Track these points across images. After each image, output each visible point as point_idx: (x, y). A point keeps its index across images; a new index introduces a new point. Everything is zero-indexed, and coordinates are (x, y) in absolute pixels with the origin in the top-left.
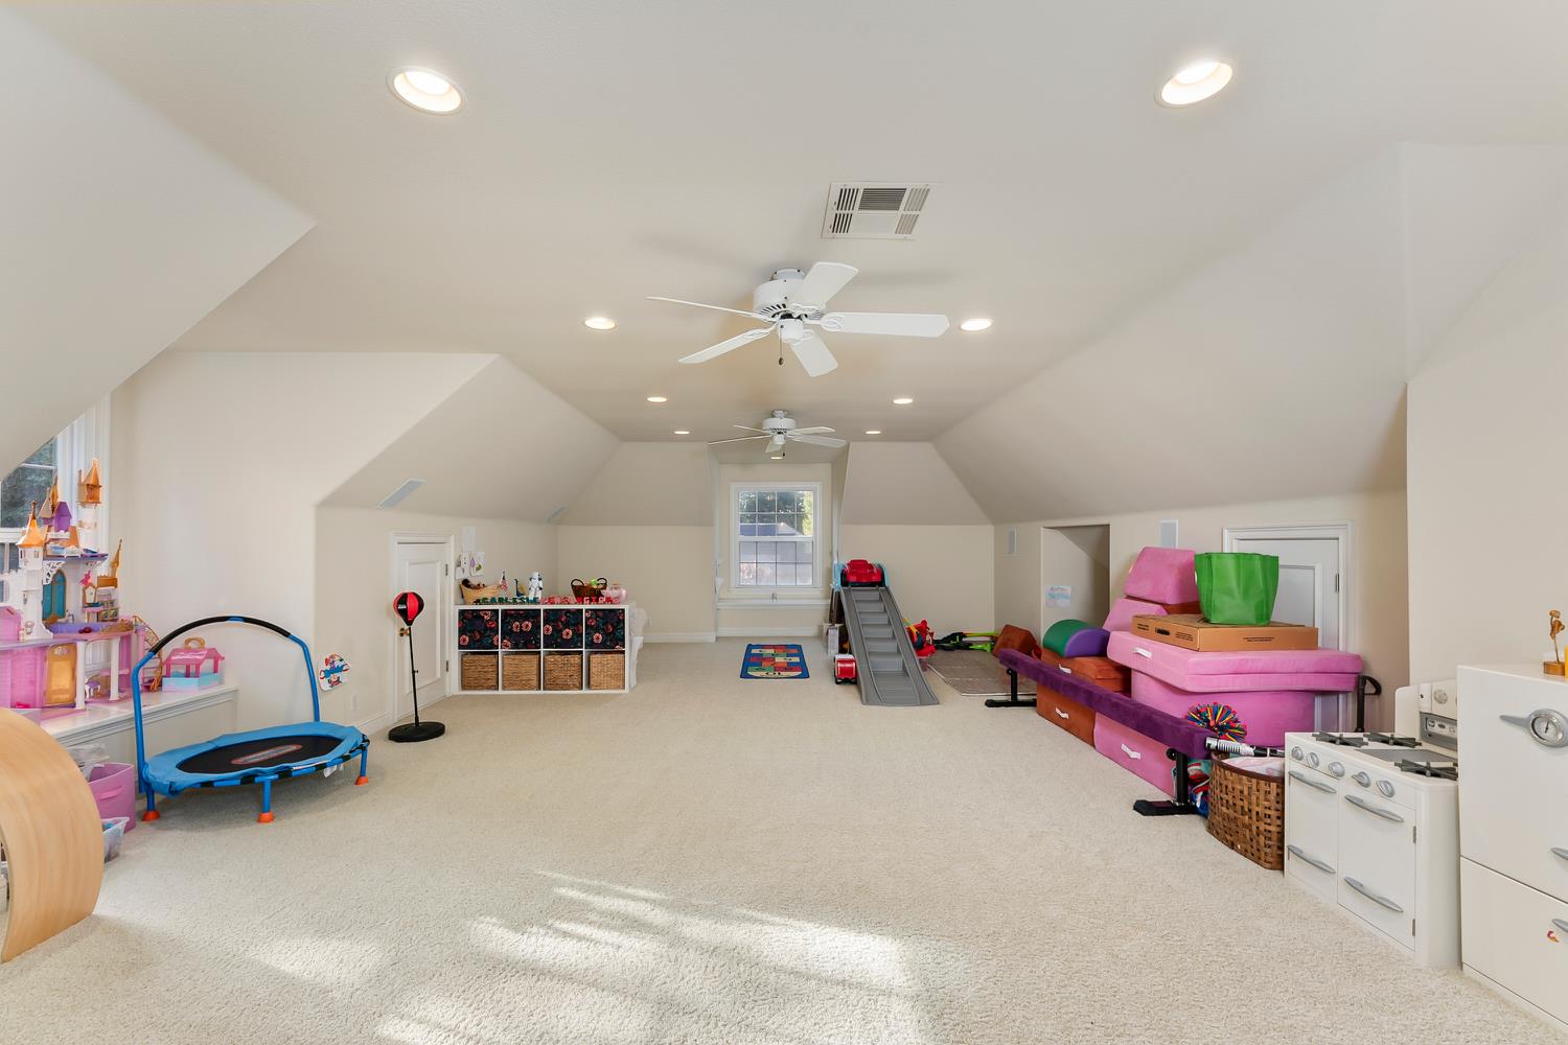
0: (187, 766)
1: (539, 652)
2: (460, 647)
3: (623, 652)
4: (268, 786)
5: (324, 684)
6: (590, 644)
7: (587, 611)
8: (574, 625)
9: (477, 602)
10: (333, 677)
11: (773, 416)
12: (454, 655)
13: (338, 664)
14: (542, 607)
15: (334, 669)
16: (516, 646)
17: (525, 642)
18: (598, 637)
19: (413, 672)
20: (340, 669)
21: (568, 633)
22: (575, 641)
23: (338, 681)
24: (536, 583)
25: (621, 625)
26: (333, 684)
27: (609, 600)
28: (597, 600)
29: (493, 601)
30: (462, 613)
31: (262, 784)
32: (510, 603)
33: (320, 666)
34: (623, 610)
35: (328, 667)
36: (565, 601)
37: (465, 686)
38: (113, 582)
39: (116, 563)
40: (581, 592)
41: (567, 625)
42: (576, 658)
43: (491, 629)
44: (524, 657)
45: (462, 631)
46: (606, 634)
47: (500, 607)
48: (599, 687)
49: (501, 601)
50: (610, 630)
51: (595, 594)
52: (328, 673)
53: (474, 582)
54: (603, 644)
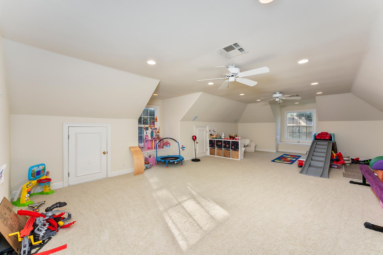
0: (161, 159)
1: (222, 149)
2: (209, 147)
3: (238, 151)
4: (167, 163)
5: (181, 150)
6: (232, 149)
7: (231, 141)
8: (229, 144)
9: (212, 138)
10: (183, 149)
11: (276, 94)
12: (208, 148)
13: (184, 147)
14: (223, 140)
15: (183, 148)
16: (218, 147)
17: (220, 147)
18: (233, 147)
19: (195, 149)
20: (184, 148)
21: (228, 146)
22: (229, 148)
23: (184, 149)
24: (223, 135)
25: (238, 145)
26: (183, 150)
27: (236, 139)
28: (233, 139)
29: (215, 138)
30: (210, 140)
31: (166, 162)
32: (218, 139)
33: (181, 147)
34: (238, 142)
35: (182, 147)
36: (227, 139)
37: (210, 154)
38: (158, 132)
39: (159, 130)
40: (231, 137)
41: (227, 144)
42: (229, 151)
43: (214, 144)
44: (220, 150)
45: (210, 144)
46: (235, 147)
47: (216, 139)
48: (234, 158)
49: (216, 138)
50: (236, 146)
51: (233, 138)
52: (182, 148)
53: (212, 134)
54: (234, 149)
